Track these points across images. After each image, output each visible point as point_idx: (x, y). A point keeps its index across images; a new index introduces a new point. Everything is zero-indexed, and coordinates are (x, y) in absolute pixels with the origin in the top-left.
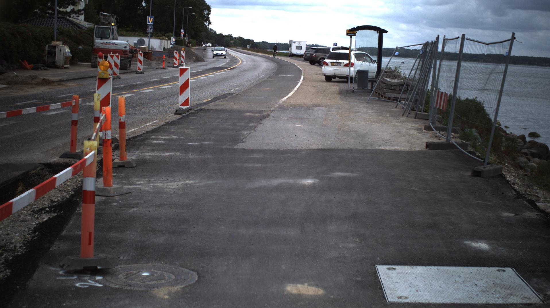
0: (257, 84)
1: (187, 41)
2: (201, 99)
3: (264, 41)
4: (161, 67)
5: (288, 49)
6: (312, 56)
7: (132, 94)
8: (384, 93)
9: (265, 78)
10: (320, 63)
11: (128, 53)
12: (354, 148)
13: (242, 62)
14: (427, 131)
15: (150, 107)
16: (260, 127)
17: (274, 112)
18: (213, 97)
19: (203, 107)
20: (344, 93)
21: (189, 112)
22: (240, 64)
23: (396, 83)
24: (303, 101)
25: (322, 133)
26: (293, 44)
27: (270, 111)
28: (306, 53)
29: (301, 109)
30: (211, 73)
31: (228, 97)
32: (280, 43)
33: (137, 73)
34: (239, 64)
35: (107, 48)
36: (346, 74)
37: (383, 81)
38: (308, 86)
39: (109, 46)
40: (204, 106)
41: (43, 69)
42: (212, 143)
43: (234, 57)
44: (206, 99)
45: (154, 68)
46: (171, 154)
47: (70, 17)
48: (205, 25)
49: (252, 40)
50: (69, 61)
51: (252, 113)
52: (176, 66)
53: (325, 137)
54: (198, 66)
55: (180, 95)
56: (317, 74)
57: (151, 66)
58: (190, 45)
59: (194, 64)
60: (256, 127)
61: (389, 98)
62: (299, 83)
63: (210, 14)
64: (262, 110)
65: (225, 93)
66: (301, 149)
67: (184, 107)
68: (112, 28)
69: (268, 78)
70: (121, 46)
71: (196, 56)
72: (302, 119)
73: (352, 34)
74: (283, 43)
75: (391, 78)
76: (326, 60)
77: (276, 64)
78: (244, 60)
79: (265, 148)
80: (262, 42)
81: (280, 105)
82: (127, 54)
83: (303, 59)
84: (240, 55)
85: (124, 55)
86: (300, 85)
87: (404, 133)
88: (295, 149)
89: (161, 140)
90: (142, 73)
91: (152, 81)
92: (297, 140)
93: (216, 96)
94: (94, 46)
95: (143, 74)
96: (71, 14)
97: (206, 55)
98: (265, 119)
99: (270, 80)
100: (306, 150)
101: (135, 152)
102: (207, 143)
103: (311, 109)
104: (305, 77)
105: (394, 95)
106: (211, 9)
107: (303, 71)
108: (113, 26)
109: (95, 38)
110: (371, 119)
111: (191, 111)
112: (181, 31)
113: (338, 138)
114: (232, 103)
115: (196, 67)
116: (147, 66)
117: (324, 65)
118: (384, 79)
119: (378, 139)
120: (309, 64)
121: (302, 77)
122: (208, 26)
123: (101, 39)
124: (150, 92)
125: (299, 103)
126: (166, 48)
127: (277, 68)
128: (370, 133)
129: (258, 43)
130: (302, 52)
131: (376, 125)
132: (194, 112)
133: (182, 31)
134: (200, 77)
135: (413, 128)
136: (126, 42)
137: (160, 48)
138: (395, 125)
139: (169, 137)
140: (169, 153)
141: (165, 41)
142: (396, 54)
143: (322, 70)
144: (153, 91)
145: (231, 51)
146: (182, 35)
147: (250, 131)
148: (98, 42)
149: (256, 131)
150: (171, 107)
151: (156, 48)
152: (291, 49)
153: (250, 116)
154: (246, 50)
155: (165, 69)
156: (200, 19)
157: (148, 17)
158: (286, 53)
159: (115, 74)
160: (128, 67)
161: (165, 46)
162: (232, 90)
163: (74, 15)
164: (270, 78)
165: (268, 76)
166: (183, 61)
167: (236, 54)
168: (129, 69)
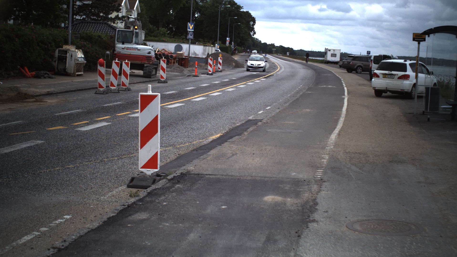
0: (294, 101)
1: (233, 48)
2: (207, 134)
3: (301, 49)
4: (193, 74)
5: (324, 57)
6: (350, 64)
7: (110, 122)
9: (304, 91)
10: (358, 70)
11: (153, 59)
13: (281, 68)
18: (227, 128)
19: (191, 166)
22: (278, 72)
26: (328, 52)
27: (315, 183)
28: (342, 60)
30: (243, 82)
32: (314, 51)
33: (160, 82)
34: (277, 70)
35: (129, 53)
36: (400, 88)
38: (358, 104)
39: (131, 51)
41: (47, 77)
43: (273, 64)
44: (216, 133)
45: (186, 75)
47: (114, 23)
48: (251, 34)
49: (291, 48)
50: (83, 68)
51: (280, 195)
52: (210, 73)
54: (236, 73)
55: (141, 147)
56: (360, 85)
57: (183, 73)
58: (237, 51)
59: (232, 71)
62: (344, 98)
63: (254, 25)
64: (301, 176)
65: (249, 118)
67: (149, 172)
68: (135, 32)
69: (307, 91)
70: (144, 52)
71: (236, 62)
73: (421, 39)
74: (317, 51)
77: (314, 71)
78: (283, 67)
82: (151, 60)
83: (338, 66)
84: (281, 61)
85: (148, 61)
86: (348, 103)
90: (165, 82)
93: (232, 126)
94: (115, 51)
96: (115, 21)
99: (309, 94)
104: (348, 89)
106: (256, 21)
107: (342, 79)
108: (136, 29)
109: (116, 42)
111: (160, 180)
112: (226, 39)
114: (250, 150)
116: (179, 73)
120: (346, 72)
121: (345, 90)
122: (253, 35)
123: (123, 44)
126: (210, 54)
127: (315, 76)
129: (296, 51)
130: (337, 59)
132: (160, 188)
133: (228, 39)
134: (228, 89)
137: (203, 54)
141: (209, 48)
145: (272, 57)
146: (228, 43)
151: (198, 54)
152: (327, 56)
154: (285, 56)
155: (197, 76)
156: (246, 29)
157: (189, 24)
158: (322, 60)
159: (124, 84)
160: (153, 75)
161: (209, 52)
162: (260, 111)
163: (119, 21)
164: (309, 91)
165: (307, 87)
166: (221, 67)
167: (277, 60)
168: (155, 76)
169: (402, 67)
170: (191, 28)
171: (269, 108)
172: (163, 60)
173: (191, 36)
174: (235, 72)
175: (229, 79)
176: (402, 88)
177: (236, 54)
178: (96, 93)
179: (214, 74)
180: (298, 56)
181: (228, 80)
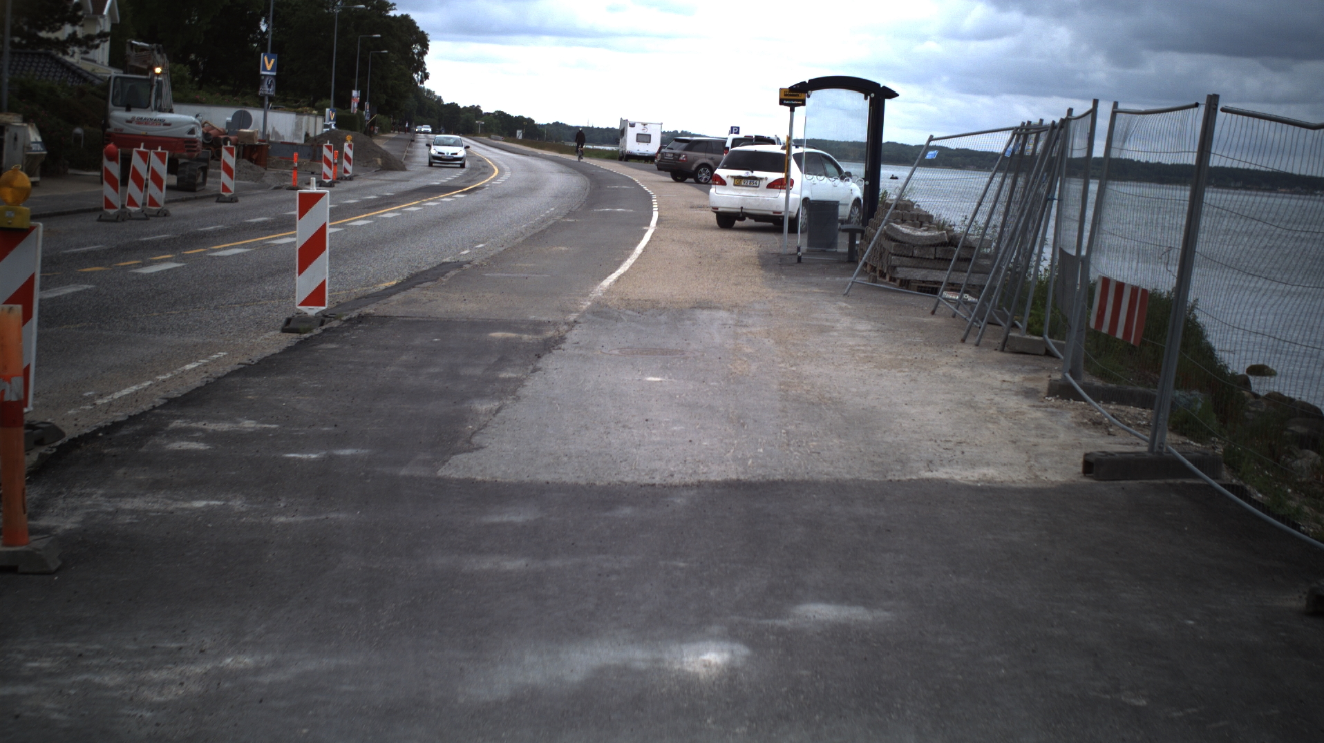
0: (535, 234)
1: (367, 118)
2: (373, 280)
3: (557, 123)
4: (289, 184)
5: (616, 142)
6: (679, 160)
7: (181, 262)
8: (892, 266)
9: (558, 217)
10: (699, 176)
11: (198, 146)
12: (848, 477)
13: (502, 171)
14: (1059, 402)
15: (216, 308)
16: (534, 385)
17: (577, 326)
18: (406, 273)
19: (369, 310)
20: (775, 264)
21: (324, 327)
22: (495, 179)
23: (927, 238)
24: (660, 289)
25: (730, 410)
26: (629, 129)
27: (566, 323)
28: (663, 150)
29: (659, 318)
30: (415, 201)
31: (448, 274)
32: (595, 126)
33: (220, 199)
34: (492, 177)
35: (144, 132)
36: (772, 209)
37: (888, 232)
38: (674, 240)
39: (148, 127)
40: (374, 306)
42: (367, 451)
43: (482, 161)
44: (387, 279)
45: (270, 186)
46: (212, 503)
47: (65, 53)
48: (415, 80)
49: (529, 119)
50: (40, 167)
51: (514, 332)
52: (327, 181)
53: (743, 425)
54: (388, 182)
55: (300, 273)
56: (692, 207)
57: (263, 181)
58: (377, 128)
59: (377, 177)
60: (520, 382)
61: (905, 284)
62: (646, 231)
63: (425, 53)
64: (544, 319)
65: (444, 260)
66: (670, 480)
67: (313, 311)
68: (155, 81)
69: (564, 218)
70: (180, 128)
71: (385, 155)
72: (665, 352)
73: (794, 100)
74: (605, 127)
75: (909, 225)
76: (719, 172)
77: (586, 179)
78: (506, 168)
79: (544, 476)
80: (554, 123)
81: (597, 303)
82: (195, 149)
83: (654, 166)
84: (502, 155)
85: (188, 151)
86: (651, 238)
87: (990, 408)
88: (646, 480)
89: (197, 440)
90: (233, 200)
91: (252, 222)
92: (654, 438)
93: (416, 270)
94: (109, 127)
95: (234, 204)
96: (68, 47)
97: (411, 155)
98: (550, 352)
99: (569, 223)
100: (686, 486)
101: (89, 495)
102: (348, 452)
103: (689, 319)
104: (661, 214)
105: (919, 274)
106: (429, 41)
107: (654, 197)
108: (158, 75)
109: (111, 105)
110: (872, 352)
111: (330, 321)
112: (351, 93)
113: (787, 433)
114: (457, 296)
115: (383, 185)
116: (253, 180)
117: (716, 184)
118: (892, 228)
119: (914, 432)
120: (671, 180)
121: (655, 215)
122: (422, 82)
123: (128, 109)
124: (233, 256)
125: (651, 298)
126: (312, 135)
127: (588, 189)
128: (884, 409)
129: (542, 126)
130: (652, 148)
131: (895, 377)
132: (337, 327)
133: (355, 93)
134: (383, 213)
135: (1010, 390)
136: (194, 119)
137: (296, 135)
138: (951, 378)
139: (231, 425)
140: (207, 499)
141: (309, 119)
142: (928, 157)
143: (708, 198)
144: (243, 254)
145: (477, 146)
146: (355, 105)
147: (500, 399)
148: (119, 116)
149: (518, 399)
150: (279, 306)
152: (625, 141)
153: (505, 341)
154: (513, 142)
156: (401, 64)
157: (264, 56)
158: (612, 151)
159: (153, 202)
160: (199, 185)
161: (308, 129)
162: (463, 250)
163: (76, 49)
164: (570, 218)
165: (565, 211)
166: (349, 168)
167: (488, 153)
168: (202, 188)
169: (777, 162)
170: (269, 67)
171: (481, 246)
172: (227, 149)
173: (269, 86)
174: (386, 180)
175: (377, 195)
176: (775, 209)
177: (376, 135)
178: (100, 220)
179: (336, 185)
180: (547, 140)
181: (375, 197)
